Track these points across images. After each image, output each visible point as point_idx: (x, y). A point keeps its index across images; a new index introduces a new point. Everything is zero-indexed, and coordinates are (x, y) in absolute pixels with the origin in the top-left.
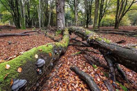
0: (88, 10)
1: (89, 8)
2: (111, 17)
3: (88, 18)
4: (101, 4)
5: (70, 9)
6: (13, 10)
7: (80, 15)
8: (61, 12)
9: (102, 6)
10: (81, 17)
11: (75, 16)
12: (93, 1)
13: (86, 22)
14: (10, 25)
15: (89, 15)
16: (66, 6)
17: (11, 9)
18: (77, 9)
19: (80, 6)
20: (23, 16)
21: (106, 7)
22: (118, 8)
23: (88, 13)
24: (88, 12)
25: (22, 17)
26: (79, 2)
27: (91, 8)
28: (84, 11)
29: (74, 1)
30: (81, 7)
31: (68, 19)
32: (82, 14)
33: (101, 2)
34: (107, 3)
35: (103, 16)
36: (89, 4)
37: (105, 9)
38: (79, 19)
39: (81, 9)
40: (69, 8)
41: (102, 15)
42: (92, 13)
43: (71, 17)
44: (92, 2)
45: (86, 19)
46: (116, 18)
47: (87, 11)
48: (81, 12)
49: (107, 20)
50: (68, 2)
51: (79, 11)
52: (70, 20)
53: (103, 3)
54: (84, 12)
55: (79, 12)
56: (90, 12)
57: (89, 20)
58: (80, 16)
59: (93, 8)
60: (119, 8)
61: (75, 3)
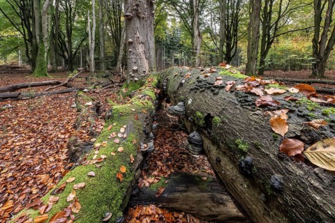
0: (228, 26)
1: (230, 21)
2: (295, 45)
3: (228, 46)
4: (266, 8)
5: (180, 22)
6: (26, 26)
7: (207, 38)
8: (139, 17)
9: (268, 15)
10: (211, 44)
11: (192, 42)
12: (241, 4)
13: (224, 56)
14: (20, 63)
15: (231, 38)
16: (169, 17)
17: (22, 24)
18: (199, 24)
19: (206, 16)
20: (41, 38)
21: (279, 17)
22: (318, 18)
23: (230, 34)
24: (229, 32)
25: (38, 41)
26: (203, 7)
27: (237, 22)
28: (217, 28)
29: (191, 2)
30: (209, 18)
31: (175, 49)
32: (213, 37)
33: (266, 5)
34: (282, 7)
35: (272, 41)
36: (230, 11)
37: (276, 23)
38: (205, 50)
39: (210, 23)
40: (178, 20)
41: (269, 39)
42: (239, 34)
43: (182, 45)
44: (238, 4)
45: (225, 49)
46: (315, 47)
47: (226, 29)
48: (208, 30)
49: (282, 51)
50: (174, 4)
51: (203, 28)
52: (181, 52)
53: (271, 6)
54: (217, 31)
55: (205, 32)
56: (236, 30)
57: (232, 54)
58: (206, 41)
59: (241, 20)
60: (321, 18)
61: (192, 8)
